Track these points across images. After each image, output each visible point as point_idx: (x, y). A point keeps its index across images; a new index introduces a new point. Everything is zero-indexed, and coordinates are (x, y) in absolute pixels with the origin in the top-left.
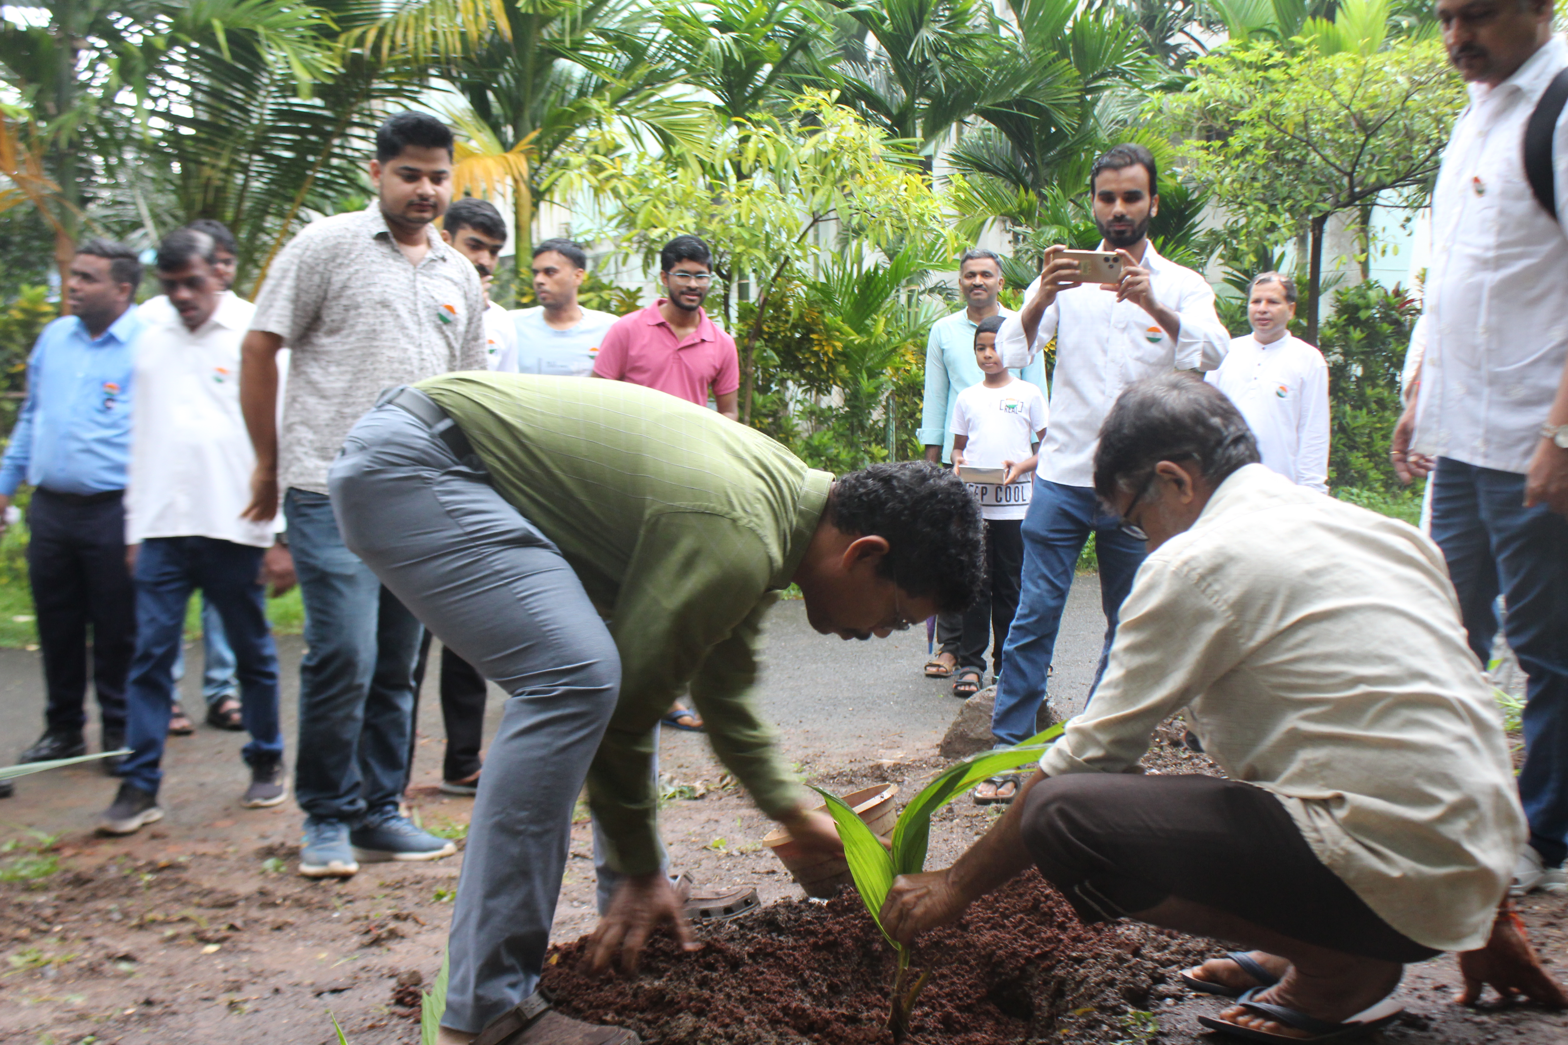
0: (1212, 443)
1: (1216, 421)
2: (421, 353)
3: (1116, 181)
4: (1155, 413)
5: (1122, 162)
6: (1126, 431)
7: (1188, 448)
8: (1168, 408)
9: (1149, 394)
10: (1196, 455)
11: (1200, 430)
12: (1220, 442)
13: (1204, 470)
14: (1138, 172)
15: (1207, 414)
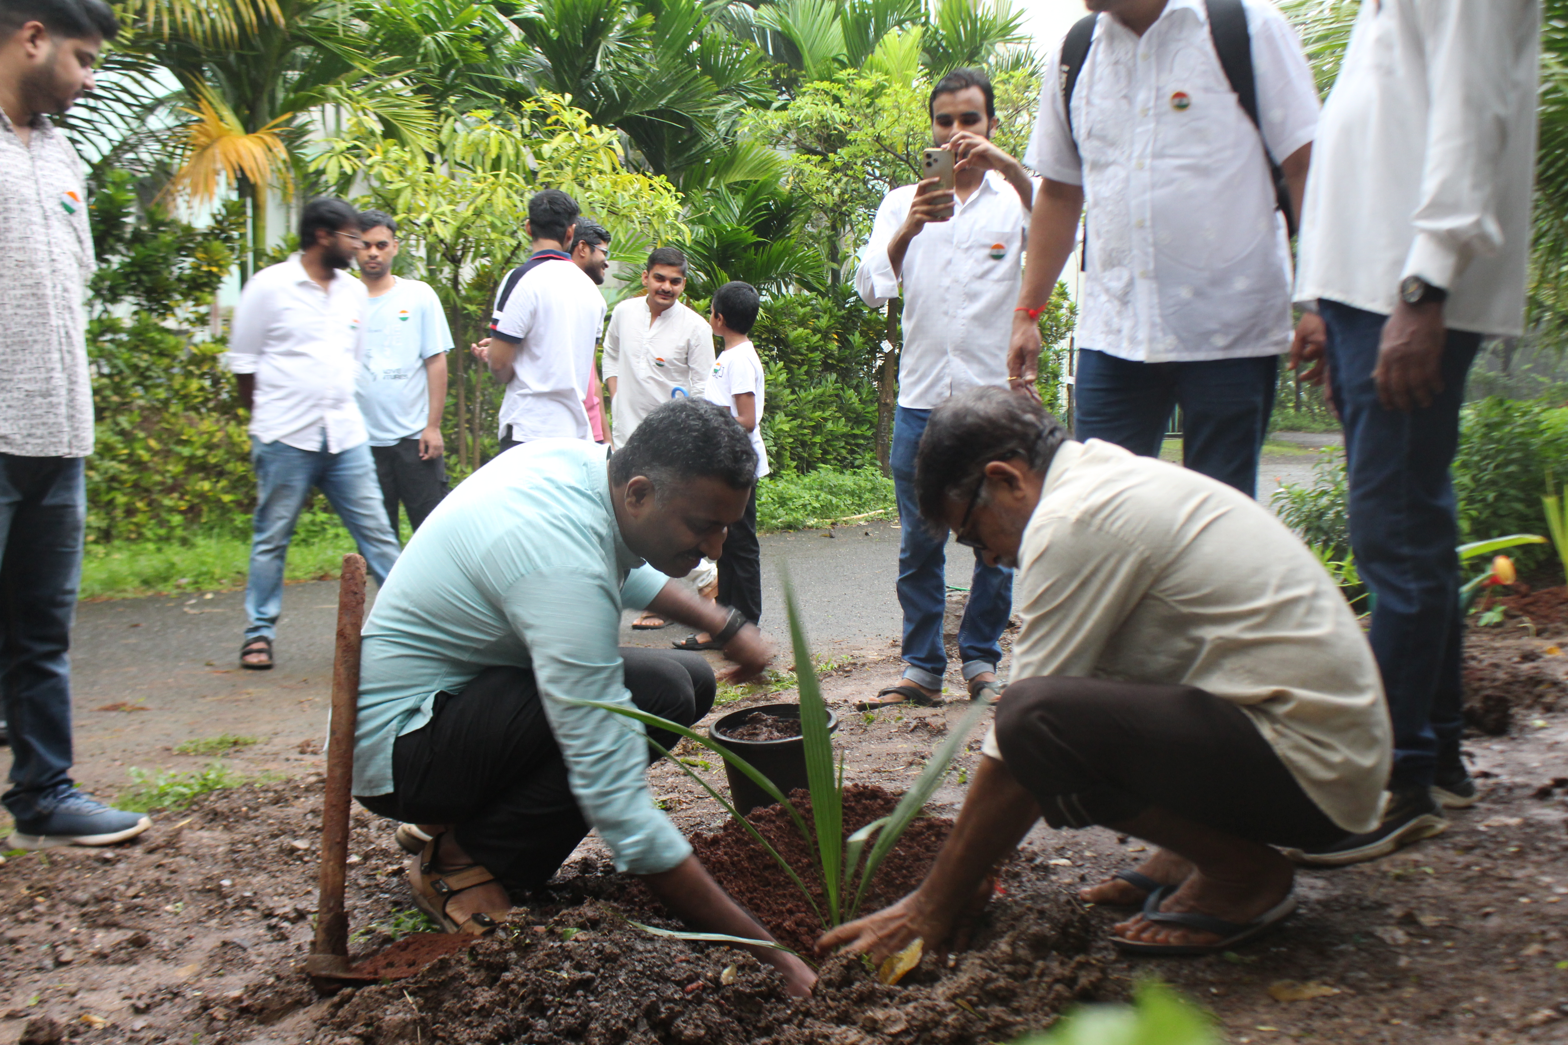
0: (1033, 437)
1: (1029, 417)
2: (51, 252)
3: (952, 104)
4: (970, 419)
5: (958, 85)
6: (947, 443)
7: (1012, 445)
8: (982, 413)
9: (960, 405)
10: (1021, 451)
11: (1017, 427)
12: (1039, 436)
13: (1031, 463)
14: (975, 94)
15: (1019, 412)
